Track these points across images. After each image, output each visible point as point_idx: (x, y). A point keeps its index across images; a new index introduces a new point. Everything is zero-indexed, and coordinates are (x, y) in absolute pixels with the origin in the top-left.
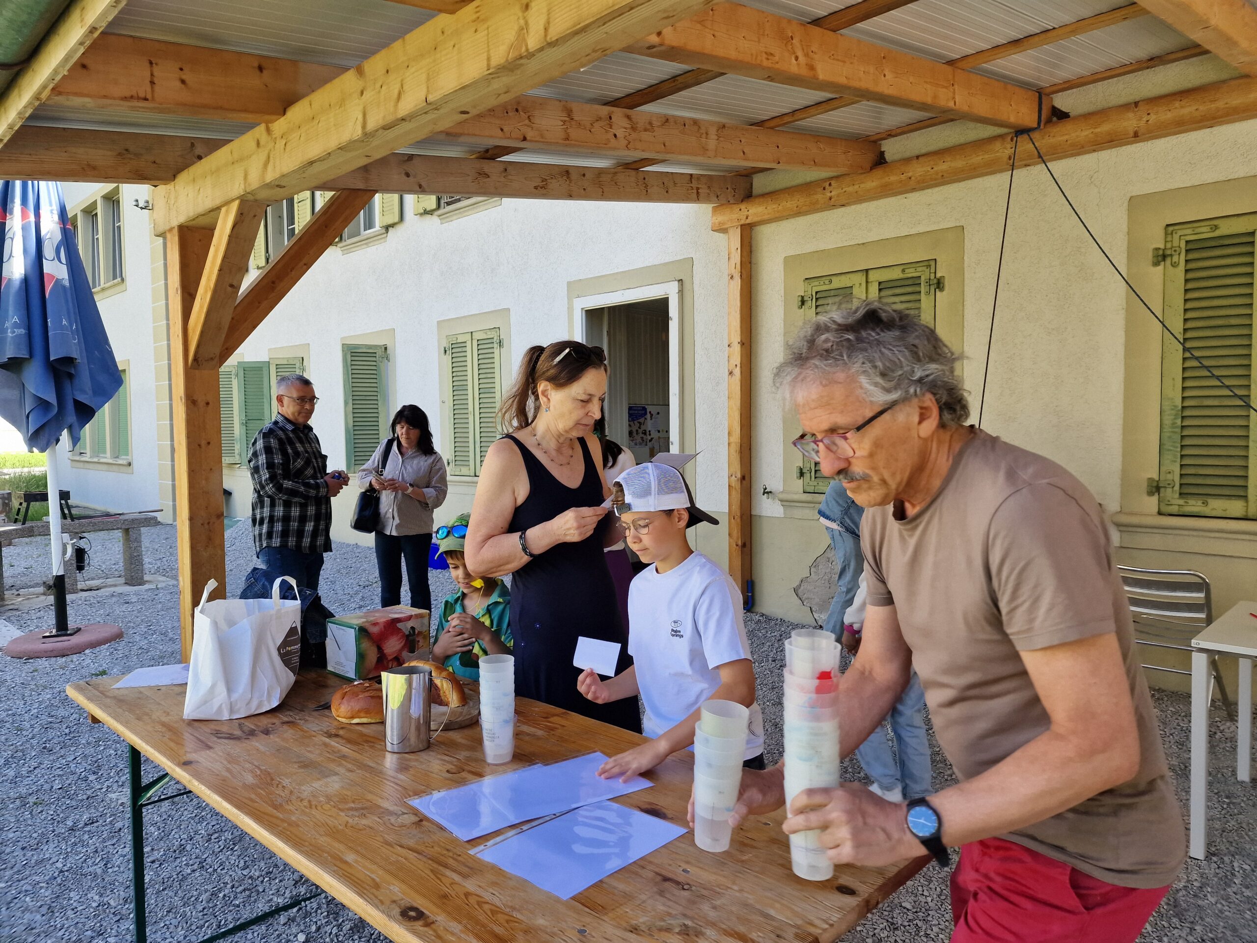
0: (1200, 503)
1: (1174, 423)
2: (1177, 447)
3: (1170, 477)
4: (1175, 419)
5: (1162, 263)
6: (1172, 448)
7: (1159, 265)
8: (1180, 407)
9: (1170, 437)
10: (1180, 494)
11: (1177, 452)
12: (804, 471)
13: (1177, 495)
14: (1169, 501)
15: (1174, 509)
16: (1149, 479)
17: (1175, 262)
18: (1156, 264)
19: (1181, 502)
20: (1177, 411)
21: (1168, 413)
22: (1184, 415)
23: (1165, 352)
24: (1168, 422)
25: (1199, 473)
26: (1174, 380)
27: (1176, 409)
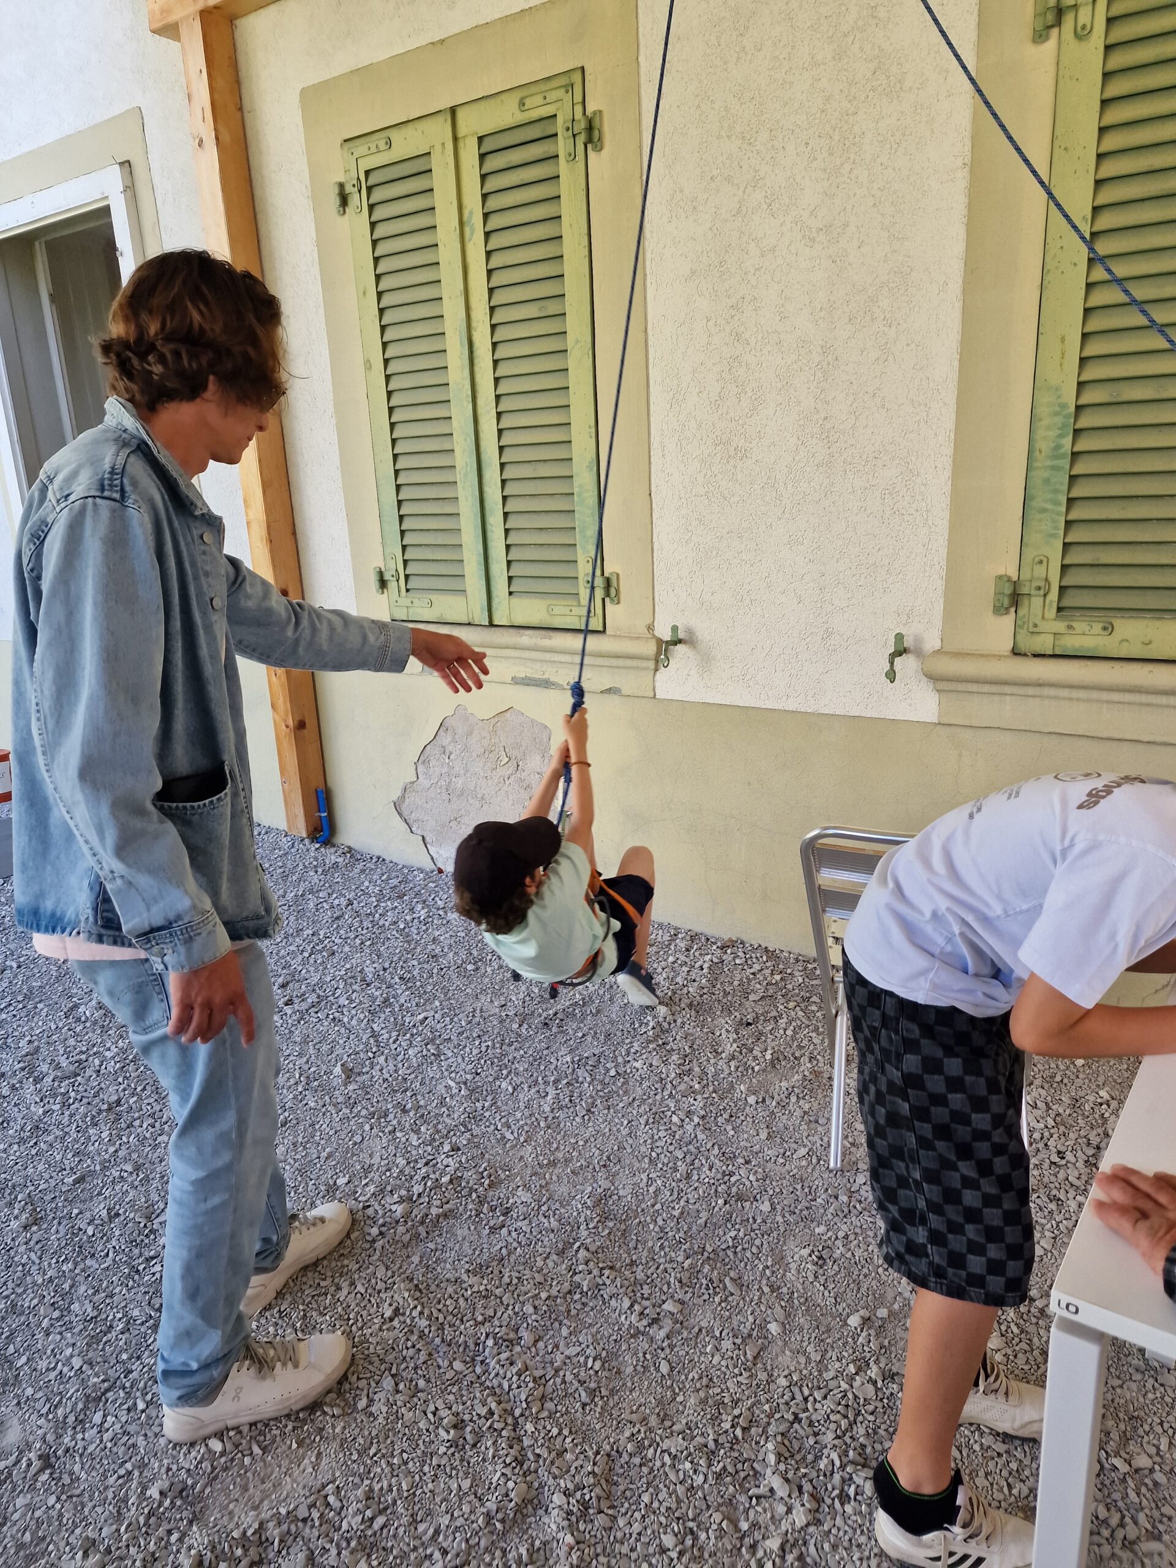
0: (1097, 627)
1: (1058, 447)
2: (1058, 504)
3: (1040, 571)
4: (1061, 436)
5: (1055, 31)
6: (1049, 506)
7: (1047, 38)
8: (1072, 409)
9: (1047, 481)
10: (1060, 609)
11: (1058, 514)
12: (387, 576)
13: (1052, 612)
14: (1035, 626)
15: (1044, 644)
16: (1000, 577)
17: (1084, 27)
18: (1040, 36)
19: (1060, 626)
20: (1065, 417)
21: (1046, 422)
22: (1078, 426)
23: (1049, 271)
24: (1044, 446)
25: (1101, 562)
26: (1063, 340)
27: (1064, 413)
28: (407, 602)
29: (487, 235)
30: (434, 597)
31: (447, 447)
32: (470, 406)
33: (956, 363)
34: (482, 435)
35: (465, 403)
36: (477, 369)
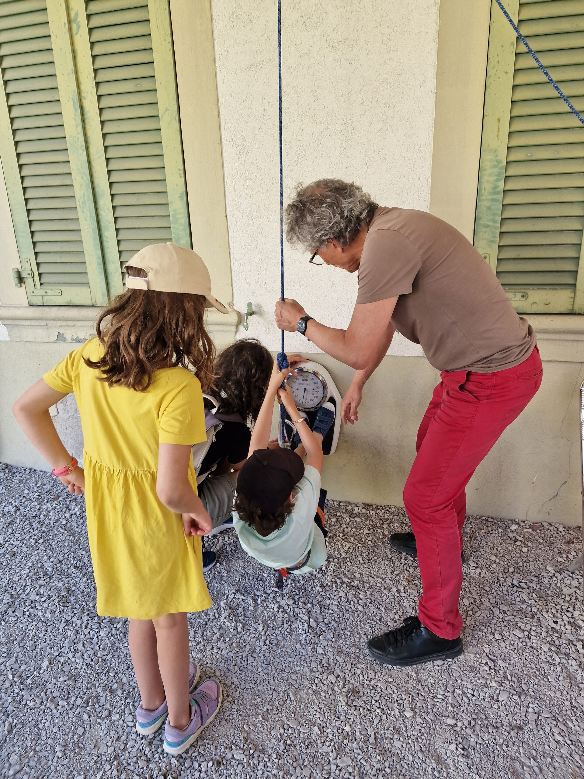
0: (519, 296)
1: (495, 187)
4: (497, 180)
6: (490, 223)
8: (505, 164)
9: (489, 208)
11: (496, 228)
12: (24, 275)
20: (500, 169)
21: (489, 171)
22: (507, 174)
23: (490, 76)
24: (487, 186)
25: (521, 257)
26: (499, 120)
27: (500, 166)
28: (42, 292)
29: (91, 30)
30: (63, 288)
31: (67, 182)
32: (85, 153)
33: (432, 134)
34: (95, 175)
35: (81, 151)
36: (88, 127)
